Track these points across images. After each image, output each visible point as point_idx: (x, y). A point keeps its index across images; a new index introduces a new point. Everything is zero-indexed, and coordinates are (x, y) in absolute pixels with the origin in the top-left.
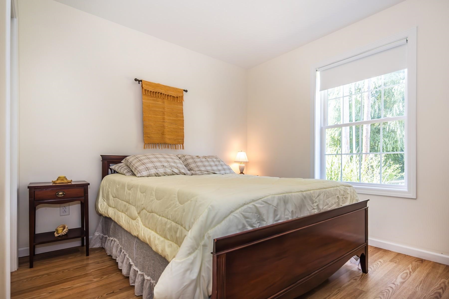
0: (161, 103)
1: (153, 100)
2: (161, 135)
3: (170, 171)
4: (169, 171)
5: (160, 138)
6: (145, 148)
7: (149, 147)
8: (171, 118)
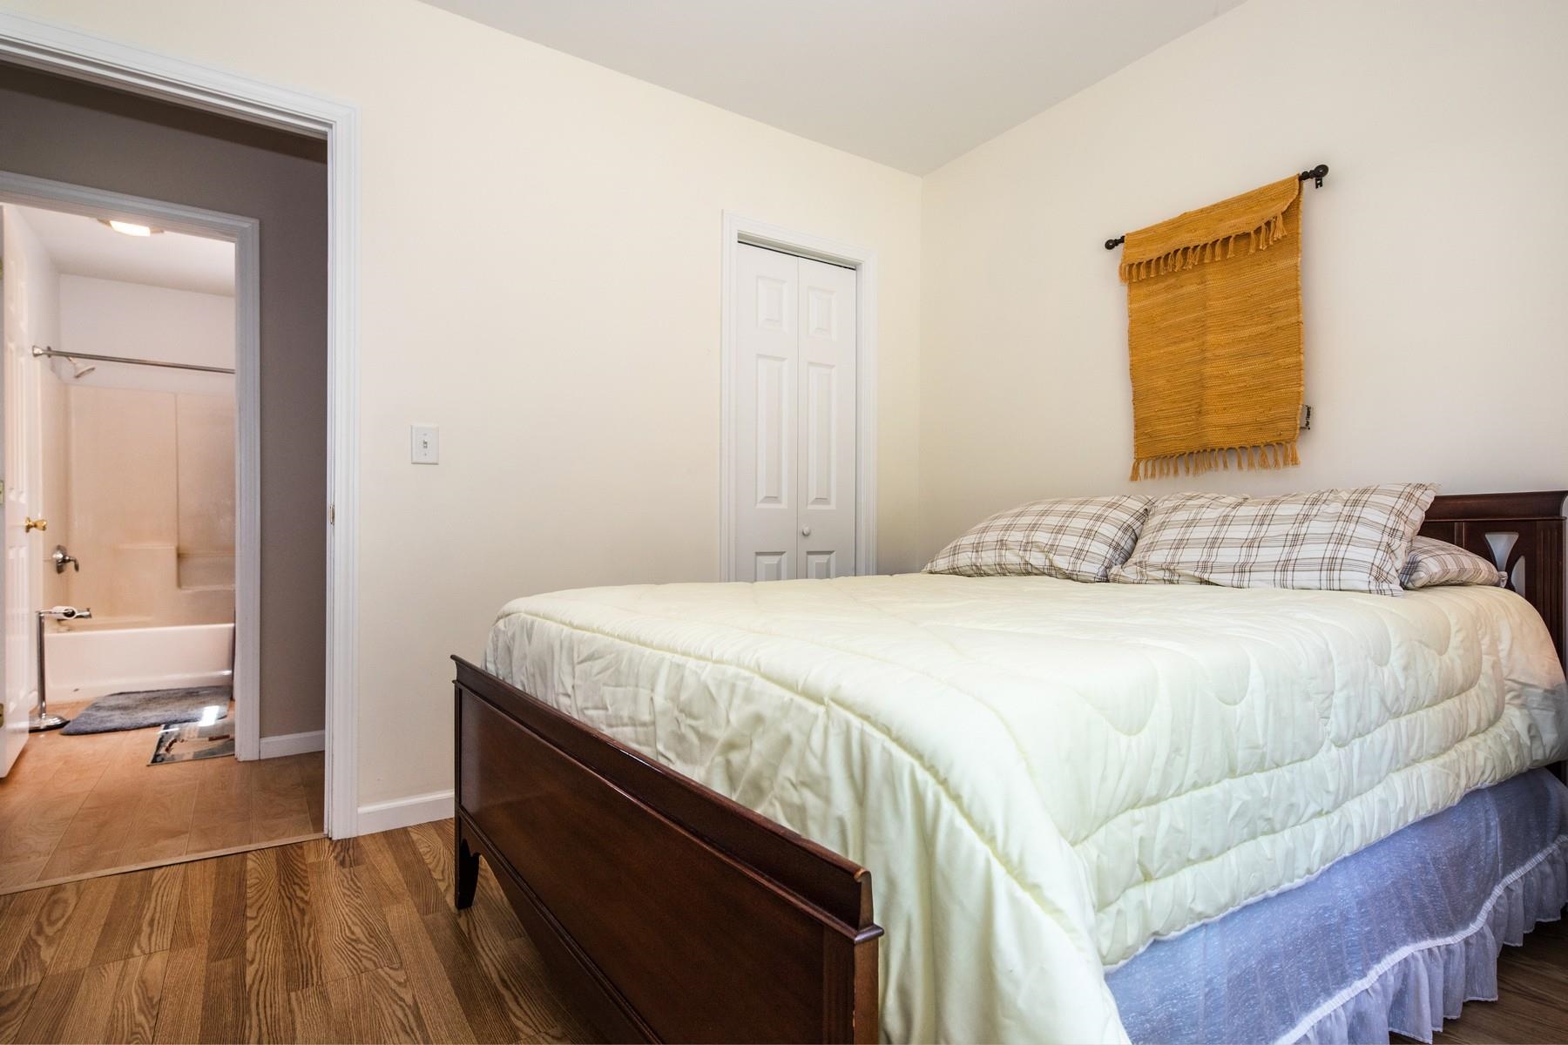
0: (1193, 288)
1: (1168, 289)
2: (1193, 420)
3: (1017, 560)
4: (1012, 558)
5: (1189, 431)
6: (1135, 476)
7: (1161, 470)
8: (1246, 333)
